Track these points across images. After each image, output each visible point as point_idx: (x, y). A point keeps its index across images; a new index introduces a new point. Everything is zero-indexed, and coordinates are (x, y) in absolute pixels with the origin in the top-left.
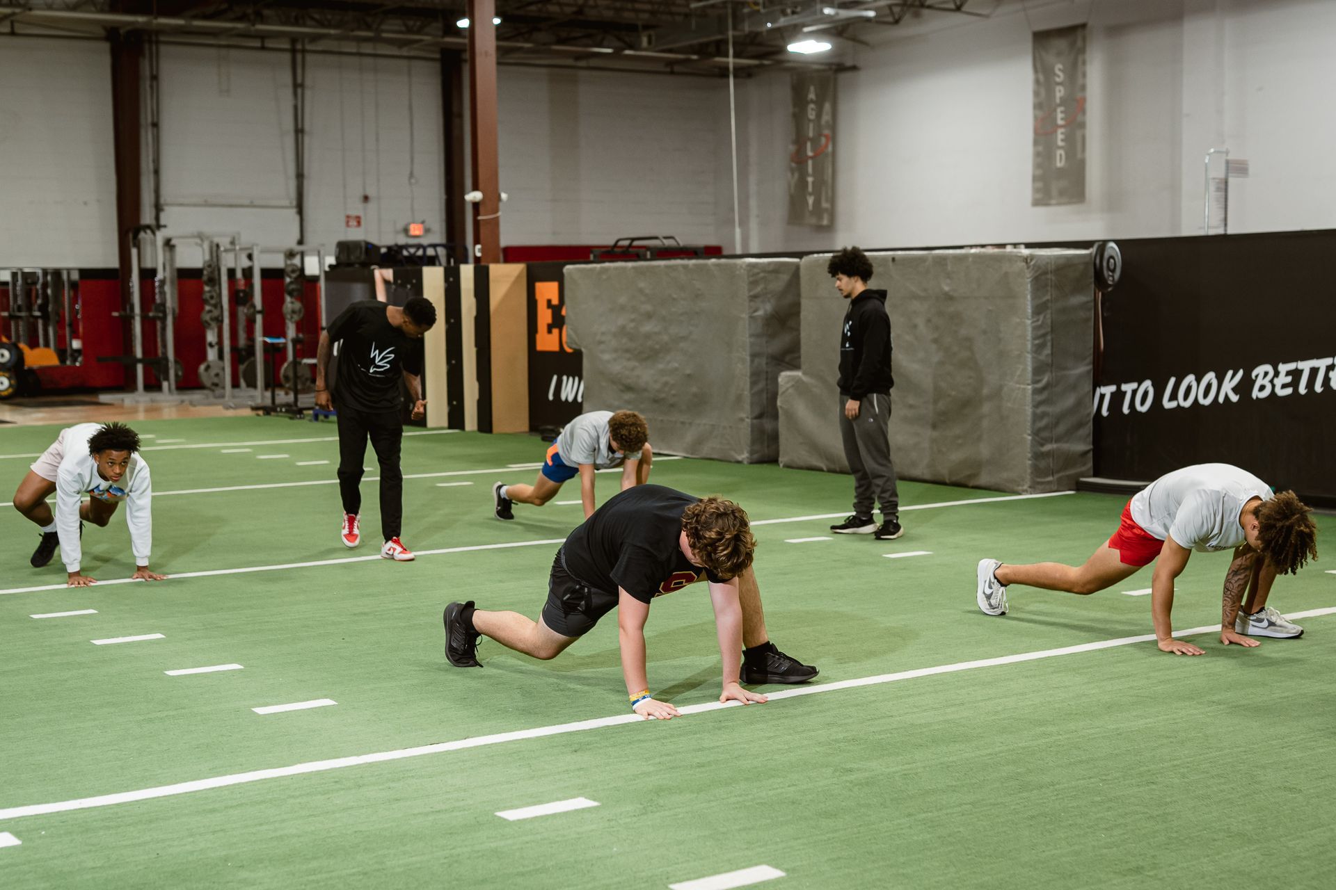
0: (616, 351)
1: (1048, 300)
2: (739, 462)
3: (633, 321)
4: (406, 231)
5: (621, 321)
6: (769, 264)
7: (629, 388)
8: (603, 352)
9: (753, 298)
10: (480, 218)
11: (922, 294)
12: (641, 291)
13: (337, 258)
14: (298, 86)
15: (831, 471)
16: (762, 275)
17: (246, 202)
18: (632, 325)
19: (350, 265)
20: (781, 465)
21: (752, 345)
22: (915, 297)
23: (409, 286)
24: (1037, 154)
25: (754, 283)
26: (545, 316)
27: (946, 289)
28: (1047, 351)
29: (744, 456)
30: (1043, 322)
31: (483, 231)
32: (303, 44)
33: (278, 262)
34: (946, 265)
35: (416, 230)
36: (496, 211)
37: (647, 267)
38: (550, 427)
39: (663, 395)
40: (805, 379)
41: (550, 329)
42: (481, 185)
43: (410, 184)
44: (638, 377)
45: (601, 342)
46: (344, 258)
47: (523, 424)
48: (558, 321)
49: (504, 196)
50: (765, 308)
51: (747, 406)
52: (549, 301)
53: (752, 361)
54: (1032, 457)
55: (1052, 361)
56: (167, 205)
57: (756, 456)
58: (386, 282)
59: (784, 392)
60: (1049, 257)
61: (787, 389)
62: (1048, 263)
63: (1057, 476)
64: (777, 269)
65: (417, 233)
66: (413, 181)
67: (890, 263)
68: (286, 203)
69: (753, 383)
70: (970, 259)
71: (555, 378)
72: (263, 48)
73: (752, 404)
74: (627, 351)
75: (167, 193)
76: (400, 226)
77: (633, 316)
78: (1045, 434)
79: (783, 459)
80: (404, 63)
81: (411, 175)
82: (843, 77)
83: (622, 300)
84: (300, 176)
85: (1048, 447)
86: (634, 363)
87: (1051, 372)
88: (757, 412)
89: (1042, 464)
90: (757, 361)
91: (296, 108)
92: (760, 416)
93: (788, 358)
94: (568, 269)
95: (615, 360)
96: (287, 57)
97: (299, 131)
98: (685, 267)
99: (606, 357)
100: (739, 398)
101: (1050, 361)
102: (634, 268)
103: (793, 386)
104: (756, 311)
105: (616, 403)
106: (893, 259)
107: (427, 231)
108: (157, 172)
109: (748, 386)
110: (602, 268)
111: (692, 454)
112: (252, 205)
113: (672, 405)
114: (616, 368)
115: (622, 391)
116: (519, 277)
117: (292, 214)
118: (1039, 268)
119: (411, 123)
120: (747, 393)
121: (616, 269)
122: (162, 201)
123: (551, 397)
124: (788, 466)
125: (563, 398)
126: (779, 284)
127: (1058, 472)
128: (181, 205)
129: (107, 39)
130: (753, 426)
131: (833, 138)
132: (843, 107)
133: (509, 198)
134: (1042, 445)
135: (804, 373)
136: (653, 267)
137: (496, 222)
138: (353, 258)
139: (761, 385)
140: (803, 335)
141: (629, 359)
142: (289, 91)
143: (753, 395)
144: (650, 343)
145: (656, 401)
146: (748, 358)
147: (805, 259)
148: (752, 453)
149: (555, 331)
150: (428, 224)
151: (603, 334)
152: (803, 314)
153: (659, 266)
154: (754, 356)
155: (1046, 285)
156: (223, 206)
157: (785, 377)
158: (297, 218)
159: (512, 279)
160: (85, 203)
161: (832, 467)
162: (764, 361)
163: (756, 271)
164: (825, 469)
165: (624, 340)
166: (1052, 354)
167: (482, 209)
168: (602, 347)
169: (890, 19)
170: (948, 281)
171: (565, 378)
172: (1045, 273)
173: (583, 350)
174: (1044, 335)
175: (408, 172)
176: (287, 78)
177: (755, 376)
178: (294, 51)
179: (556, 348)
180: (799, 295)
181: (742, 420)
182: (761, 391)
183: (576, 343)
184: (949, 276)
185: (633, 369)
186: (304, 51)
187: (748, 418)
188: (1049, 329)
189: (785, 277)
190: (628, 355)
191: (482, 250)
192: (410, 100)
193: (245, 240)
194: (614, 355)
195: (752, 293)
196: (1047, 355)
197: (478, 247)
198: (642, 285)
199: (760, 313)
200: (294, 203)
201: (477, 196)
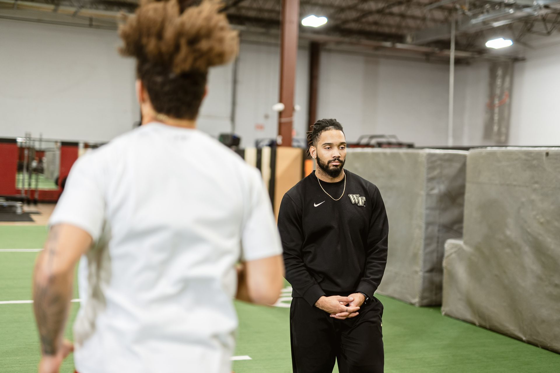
2: (412, 304)
6: (445, 155)
9: (431, 180)
10: (283, 120)
15: (481, 326)
16: (439, 162)
20: (443, 313)
21: (427, 216)
25: (431, 168)
29: (416, 300)
31: (284, 129)
36: (292, 116)
40: (465, 248)
42: (285, 100)
49: (298, 107)
50: (440, 188)
51: (421, 262)
53: (427, 228)
57: (425, 301)
59: (448, 256)
61: (451, 254)
64: (451, 159)
67: (544, 157)
69: (427, 245)
73: (425, 261)
79: (445, 309)
82: (518, 65)
84: (234, 104)
88: (428, 267)
90: (430, 228)
92: (431, 271)
93: (456, 227)
97: (235, 82)
98: (385, 154)
100: (415, 255)
103: (455, 252)
104: (432, 189)
106: (547, 154)
109: (422, 247)
116: (298, 156)
120: (421, 252)
124: (447, 315)
126: (452, 169)
130: (424, 278)
131: (510, 96)
132: (517, 80)
135: (465, 243)
137: (291, 123)
139: (433, 246)
140: (466, 212)
143: (426, 254)
146: (423, 226)
147: (471, 151)
148: (422, 298)
152: (467, 196)
154: (428, 224)
157: (451, 244)
159: (292, 159)
161: (483, 324)
162: (436, 228)
163: (434, 159)
164: (477, 324)
167: (283, 115)
169: (545, 32)
177: (429, 240)
180: (464, 179)
181: (416, 272)
182: (432, 252)
187: (421, 271)
189: (457, 166)
191: (282, 140)
195: (431, 175)
197: (280, 137)
199: (436, 191)
200: (230, 116)
201: (280, 107)
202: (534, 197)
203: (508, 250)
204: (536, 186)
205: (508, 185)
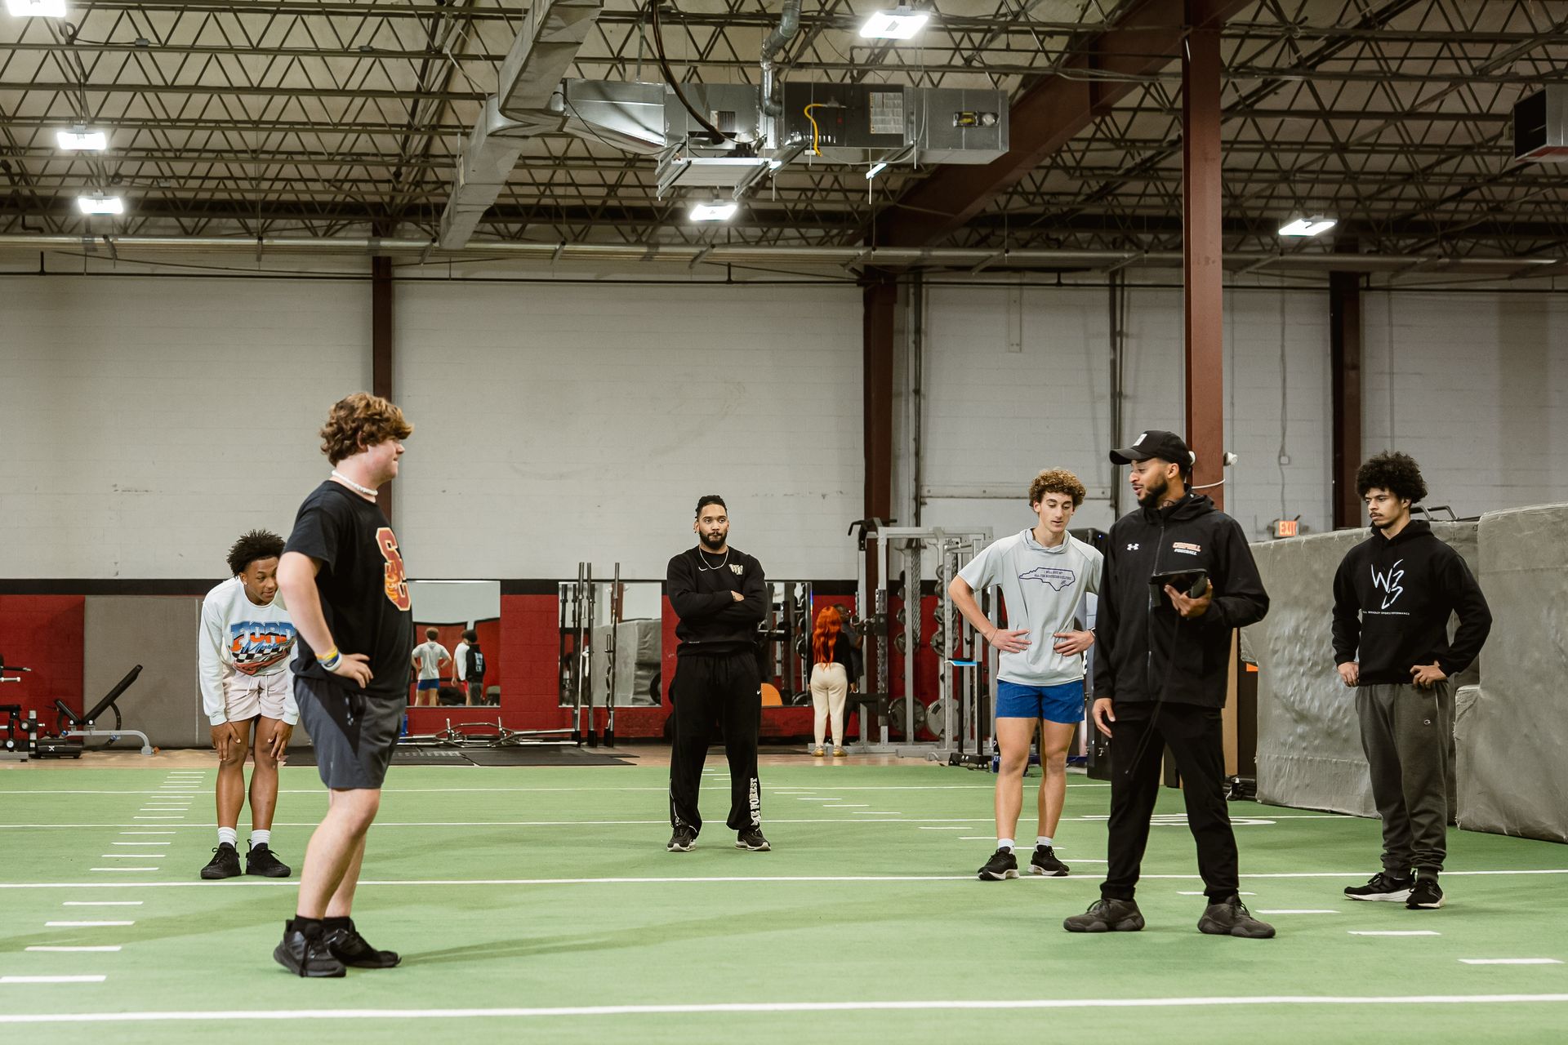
0: (1289, 663)
4: (1272, 530)
7: (1302, 717)
8: (1276, 666)
14: (1116, 335)
15: (1512, 834)
18: (1305, 626)
20: (1459, 826)
32: (1123, 278)
35: (1286, 529)
36: (1218, 476)
39: (1336, 726)
40: (1482, 694)
43: (1280, 464)
44: (1311, 700)
45: (1275, 653)
49: (1231, 457)
56: (933, 497)
61: (1464, 712)
65: (1288, 533)
66: (1284, 460)
72: (1059, 284)
74: (1301, 662)
75: (931, 483)
79: (1461, 818)
80: (1276, 296)
81: (1282, 452)
83: (1296, 590)
86: (1307, 681)
91: (1113, 363)
95: (1288, 677)
96: (1104, 295)
97: (1117, 396)
99: (1279, 674)
103: (1470, 706)
105: (1290, 739)
108: (917, 454)
111: (1365, 812)
113: (1346, 740)
114: (1289, 689)
115: (1296, 721)
119: (1284, 381)
122: (925, 492)
124: (1462, 828)
128: (951, 497)
129: (859, 284)
133: (1241, 461)
135: (1482, 687)
137: (1218, 492)
141: (1303, 675)
142: (1106, 341)
145: (1330, 734)
150: (1304, 521)
151: (1277, 639)
153: (1332, 538)
157: (1463, 695)
160: (824, 496)
161: (1513, 827)
164: (1505, 831)
165: (1298, 648)
168: (1276, 658)
173: (1258, 667)
175: (1279, 449)
176: (1101, 323)
178: (1112, 287)
183: (1251, 658)
185: (1307, 689)
186: (1123, 286)
190: (1302, 669)
192: (1283, 347)
194: (1288, 670)
198: (1316, 566)
200: (1108, 493)
203: (1538, 687)
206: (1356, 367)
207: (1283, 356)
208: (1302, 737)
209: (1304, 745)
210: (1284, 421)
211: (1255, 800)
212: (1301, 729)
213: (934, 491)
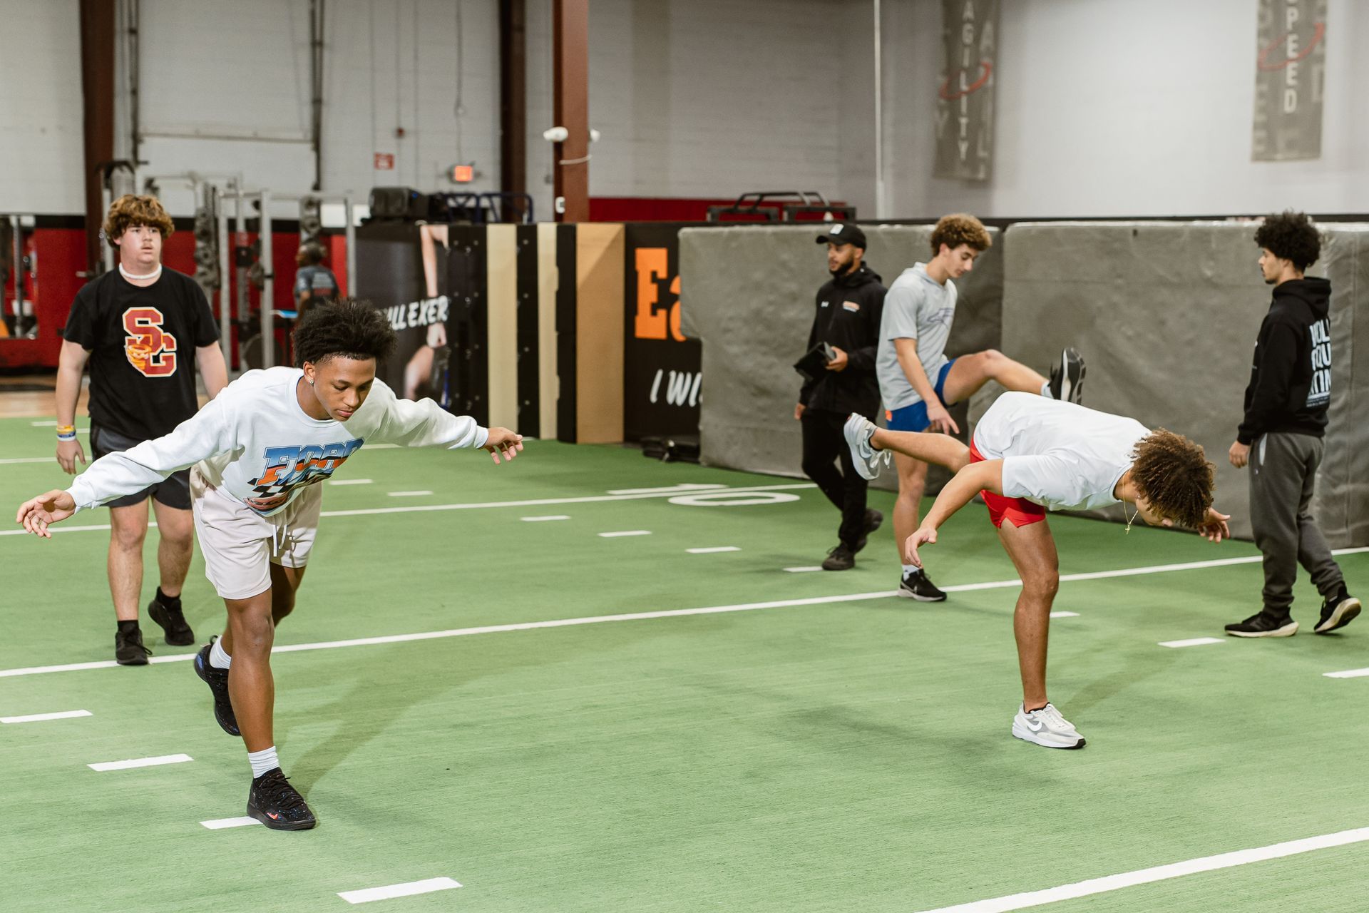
0: (747, 342)
1: (1349, 293)
3: (771, 303)
4: (450, 175)
5: (755, 304)
7: (763, 392)
8: (729, 343)
10: (563, 162)
11: (1175, 280)
12: (784, 264)
13: (372, 210)
17: (249, 133)
18: (771, 309)
19: (388, 218)
22: (1163, 283)
23: (468, 249)
24: (1261, 95)
26: (648, 293)
27: (1209, 273)
28: (1347, 360)
30: (1342, 322)
31: (567, 180)
33: (292, 211)
34: (1209, 242)
35: (462, 174)
36: (584, 153)
37: (793, 234)
38: (654, 439)
41: (654, 310)
42: (566, 119)
43: (457, 114)
44: (777, 377)
45: (727, 331)
46: (380, 209)
47: (616, 431)
48: (666, 300)
49: (594, 134)
52: (654, 274)
54: (1322, 501)
55: (1352, 373)
56: (149, 135)
58: (438, 243)
60: (1353, 234)
62: (1351, 243)
63: (1352, 527)
65: (464, 178)
66: (460, 111)
67: (1131, 238)
68: (300, 136)
70: (1244, 235)
71: (660, 374)
74: (763, 342)
75: (148, 120)
76: (443, 168)
77: (772, 298)
78: (1339, 472)
81: (458, 104)
83: (758, 276)
84: (317, 102)
85: (1342, 489)
86: (773, 359)
87: (1350, 388)
89: (1334, 511)
91: (313, 14)
94: (684, 233)
95: (746, 354)
97: (317, 44)
99: (734, 349)
101: (1349, 373)
102: (775, 234)
105: (746, 410)
106: (1135, 232)
107: (477, 175)
108: (135, 92)
110: (731, 233)
112: (256, 138)
114: (747, 365)
115: (754, 395)
116: (614, 241)
117: (307, 150)
118: (1340, 249)
119: (460, 37)
121: (751, 234)
122: (141, 129)
123: (654, 398)
125: (670, 399)
127: (1353, 521)
128: (166, 135)
131: (994, 69)
132: (1007, 29)
133: (601, 138)
134: (1335, 486)
136: (801, 234)
137: (583, 168)
138: (392, 210)
140: (1005, 328)
141: (765, 354)
144: (793, 333)
147: (1011, 228)
149: (662, 313)
150: (478, 168)
151: (731, 319)
152: (1006, 302)
155: (1348, 273)
156: (219, 138)
158: (313, 155)
159: (606, 244)
160: (43, 131)
165: (759, 328)
166: (1352, 365)
167: (566, 151)
168: (729, 336)
170: (1212, 263)
171: (673, 374)
172: (1347, 256)
173: (703, 339)
174: (1343, 339)
175: (454, 100)
179: (661, 334)
180: (1000, 277)
183: (693, 331)
184: (1212, 256)
185: (770, 367)
188: (1350, 332)
190: (764, 349)
191: (565, 205)
193: (250, 183)
194: (745, 348)
196: (1346, 367)
197: (561, 200)
198: (785, 256)
200: (309, 136)
201: (560, 133)
202: (1116, 298)
204: (1120, 281)
205: (1075, 282)
206: (522, 29)
207: (458, 17)
208: (762, 410)
209: (765, 416)
210: (460, 74)
211: (698, 463)
212: (763, 402)
213: (151, 129)
